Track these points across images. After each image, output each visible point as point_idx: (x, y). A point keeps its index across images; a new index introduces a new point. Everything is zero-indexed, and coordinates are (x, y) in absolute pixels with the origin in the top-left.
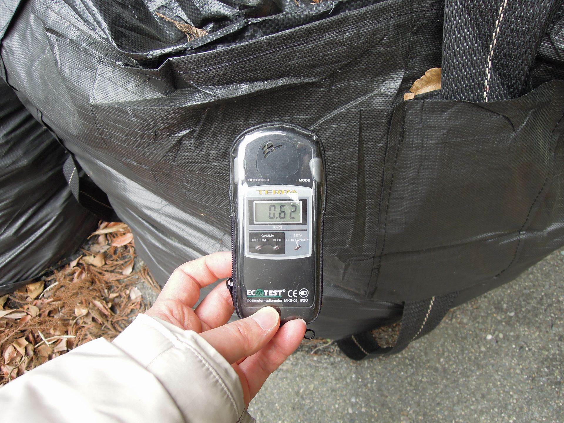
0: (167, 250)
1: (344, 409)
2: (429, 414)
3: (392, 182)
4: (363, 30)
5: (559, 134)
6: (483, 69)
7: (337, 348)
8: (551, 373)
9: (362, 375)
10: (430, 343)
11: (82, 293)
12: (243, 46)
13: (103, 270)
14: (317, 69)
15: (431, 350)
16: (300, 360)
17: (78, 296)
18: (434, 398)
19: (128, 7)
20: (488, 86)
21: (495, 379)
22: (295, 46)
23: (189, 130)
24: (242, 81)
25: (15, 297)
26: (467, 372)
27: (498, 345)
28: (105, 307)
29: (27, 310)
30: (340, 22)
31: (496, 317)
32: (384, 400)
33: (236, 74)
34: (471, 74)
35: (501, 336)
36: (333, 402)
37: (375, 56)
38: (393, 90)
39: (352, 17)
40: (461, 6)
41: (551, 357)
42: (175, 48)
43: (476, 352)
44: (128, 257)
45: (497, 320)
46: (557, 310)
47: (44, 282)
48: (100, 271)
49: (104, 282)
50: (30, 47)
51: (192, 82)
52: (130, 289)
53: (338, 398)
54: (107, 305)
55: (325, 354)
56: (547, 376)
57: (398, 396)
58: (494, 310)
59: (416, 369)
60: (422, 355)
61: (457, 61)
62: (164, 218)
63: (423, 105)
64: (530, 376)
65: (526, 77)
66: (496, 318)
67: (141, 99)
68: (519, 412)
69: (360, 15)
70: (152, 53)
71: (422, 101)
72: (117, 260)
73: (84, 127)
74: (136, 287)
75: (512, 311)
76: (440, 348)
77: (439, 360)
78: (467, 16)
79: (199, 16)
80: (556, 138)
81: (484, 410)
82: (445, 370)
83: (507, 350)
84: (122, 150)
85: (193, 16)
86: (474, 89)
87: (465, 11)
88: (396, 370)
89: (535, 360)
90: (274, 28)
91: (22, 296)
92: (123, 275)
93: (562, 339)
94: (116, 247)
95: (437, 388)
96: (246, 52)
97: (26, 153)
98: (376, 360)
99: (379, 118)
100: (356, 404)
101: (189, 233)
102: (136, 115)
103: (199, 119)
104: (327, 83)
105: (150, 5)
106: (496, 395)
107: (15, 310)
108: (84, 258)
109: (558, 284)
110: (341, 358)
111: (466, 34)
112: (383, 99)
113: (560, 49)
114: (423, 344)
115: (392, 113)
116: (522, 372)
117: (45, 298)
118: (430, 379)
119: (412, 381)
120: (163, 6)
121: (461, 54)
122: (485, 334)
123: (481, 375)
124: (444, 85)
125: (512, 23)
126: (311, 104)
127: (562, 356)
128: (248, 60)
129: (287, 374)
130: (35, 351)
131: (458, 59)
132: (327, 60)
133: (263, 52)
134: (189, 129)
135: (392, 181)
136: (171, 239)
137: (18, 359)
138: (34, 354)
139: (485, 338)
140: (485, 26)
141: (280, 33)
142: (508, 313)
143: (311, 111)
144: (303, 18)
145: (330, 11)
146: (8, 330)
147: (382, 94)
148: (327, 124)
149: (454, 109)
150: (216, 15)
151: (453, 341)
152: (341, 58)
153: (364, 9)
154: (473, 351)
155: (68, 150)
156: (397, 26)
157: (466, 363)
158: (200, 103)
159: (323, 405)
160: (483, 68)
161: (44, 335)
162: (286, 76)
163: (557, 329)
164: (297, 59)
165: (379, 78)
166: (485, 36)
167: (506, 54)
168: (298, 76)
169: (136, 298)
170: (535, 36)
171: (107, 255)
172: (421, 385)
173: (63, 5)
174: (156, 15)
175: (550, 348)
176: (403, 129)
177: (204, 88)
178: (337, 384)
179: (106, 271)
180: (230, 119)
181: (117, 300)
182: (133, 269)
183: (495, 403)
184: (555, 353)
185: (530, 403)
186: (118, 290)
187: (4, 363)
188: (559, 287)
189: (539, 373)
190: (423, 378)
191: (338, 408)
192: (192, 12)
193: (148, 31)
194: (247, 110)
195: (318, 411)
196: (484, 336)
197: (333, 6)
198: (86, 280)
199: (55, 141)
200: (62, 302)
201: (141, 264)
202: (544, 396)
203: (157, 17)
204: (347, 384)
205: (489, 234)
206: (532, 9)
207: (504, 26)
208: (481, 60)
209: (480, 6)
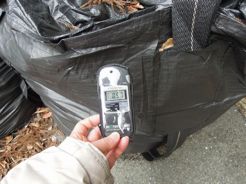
0: (66, 118)
1: (147, 183)
2: (183, 183)
4: (140, 25)
7: (142, 157)
9: (154, 168)
10: (182, 152)
11: (30, 139)
12: (92, 33)
14: (123, 41)
15: (183, 155)
16: (127, 163)
17: (29, 141)
18: (185, 176)
19: (45, 19)
20: (192, 44)
21: (210, 166)
22: (113, 32)
24: (92, 47)
25: (1, 143)
26: (198, 164)
27: (210, 151)
28: (41, 145)
29: (6, 148)
30: (130, 22)
32: (163, 178)
33: (90, 44)
34: (185, 40)
35: (211, 147)
36: (142, 180)
37: (146, 35)
38: (154, 48)
39: (135, 20)
40: (178, 14)
41: (233, 155)
42: (65, 35)
43: (201, 155)
44: (50, 122)
46: (234, 135)
47: (13, 135)
48: (38, 129)
49: (40, 134)
50: (5, 35)
51: (72, 48)
52: (51, 136)
53: (144, 178)
55: (137, 160)
56: (232, 163)
57: (169, 176)
58: (208, 136)
59: (177, 164)
60: (179, 158)
62: (64, 104)
63: (167, 53)
64: (225, 164)
65: (207, 40)
66: (209, 140)
67: (52, 55)
68: (221, 179)
69: (138, 19)
70: (55, 37)
71: (167, 51)
72: (45, 124)
73: (29, 68)
74: (54, 135)
76: (186, 154)
77: (186, 159)
78: (181, 18)
79: (75, 21)
80: (222, 63)
81: (206, 180)
82: (189, 163)
83: (214, 153)
84: (45, 77)
85: (72, 21)
86: (187, 46)
87: (180, 16)
88: (168, 165)
89: (226, 157)
90: (104, 26)
91: (3, 142)
92: (48, 130)
93: (237, 147)
94: (45, 118)
95: (185, 171)
96: (93, 36)
98: (159, 161)
99: (150, 59)
100: (151, 181)
101: (75, 110)
102: (50, 62)
103: (76, 63)
104: (127, 46)
105: (54, 17)
106: (211, 173)
107: (1, 148)
108: (31, 124)
109: (234, 124)
110: (144, 161)
111: (181, 24)
113: (219, 29)
114: (179, 153)
115: (155, 57)
116: (221, 162)
117: (14, 142)
118: (183, 168)
119: (175, 169)
120: (60, 17)
121: (180, 32)
123: (204, 164)
124: (174, 45)
125: (199, 20)
126: (122, 55)
127: (237, 154)
128: (94, 39)
129: (121, 169)
130: (10, 166)
131: (179, 34)
132: (127, 37)
133: (100, 35)
134: (72, 67)
135: (157, 84)
137: (3, 170)
139: (205, 149)
140: (188, 21)
141: (107, 28)
142: (214, 137)
143: (122, 58)
144: (116, 21)
145: (127, 18)
147: (150, 50)
148: (129, 62)
149: (180, 54)
150: (82, 20)
151: (191, 151)
152: (132, 36)
153: (139, 17)
155: (22, 78)
156: (153, 23)
157: (197, 160)
158: (76, 56)
159: (137, 182)
160: (190, 37)
161: (14, 159)
162: (110, 44)
163: (235, 143)
164: (114, 38)
165: (148, 43)
166: (189, 25)
167: (198, 31)
168: (115, 44)
169: (54, 140)
170: (208, 24)
171: (41, 122)
172: (179, 170)
173: (18, 19)
175: (232, 151)
176: (160, 63)
177: (77, 51)
178: (143, 172)
179: (40, 129)
180: (89, 62)
181: (46, 142)
182: (52, 127)
183: (211, 176)
185: (225, 175)
186: (46, 137)
189: (228, 162)
190: (179, 167)
192: (72, 19)
193: (54, 28)
194: (96, 58)
196: (204, 147)
197: (128, 16)
198: (32, 134)
199: (16, 74)
200: (21, 144)
201: (56, 125)
202: (231, 172)
203: (57, 22)
204: (147, 172)
205: (200, 104)
206: (206, 14)
207: (196, 21)
208: (189, 34)
209: (186, 13)
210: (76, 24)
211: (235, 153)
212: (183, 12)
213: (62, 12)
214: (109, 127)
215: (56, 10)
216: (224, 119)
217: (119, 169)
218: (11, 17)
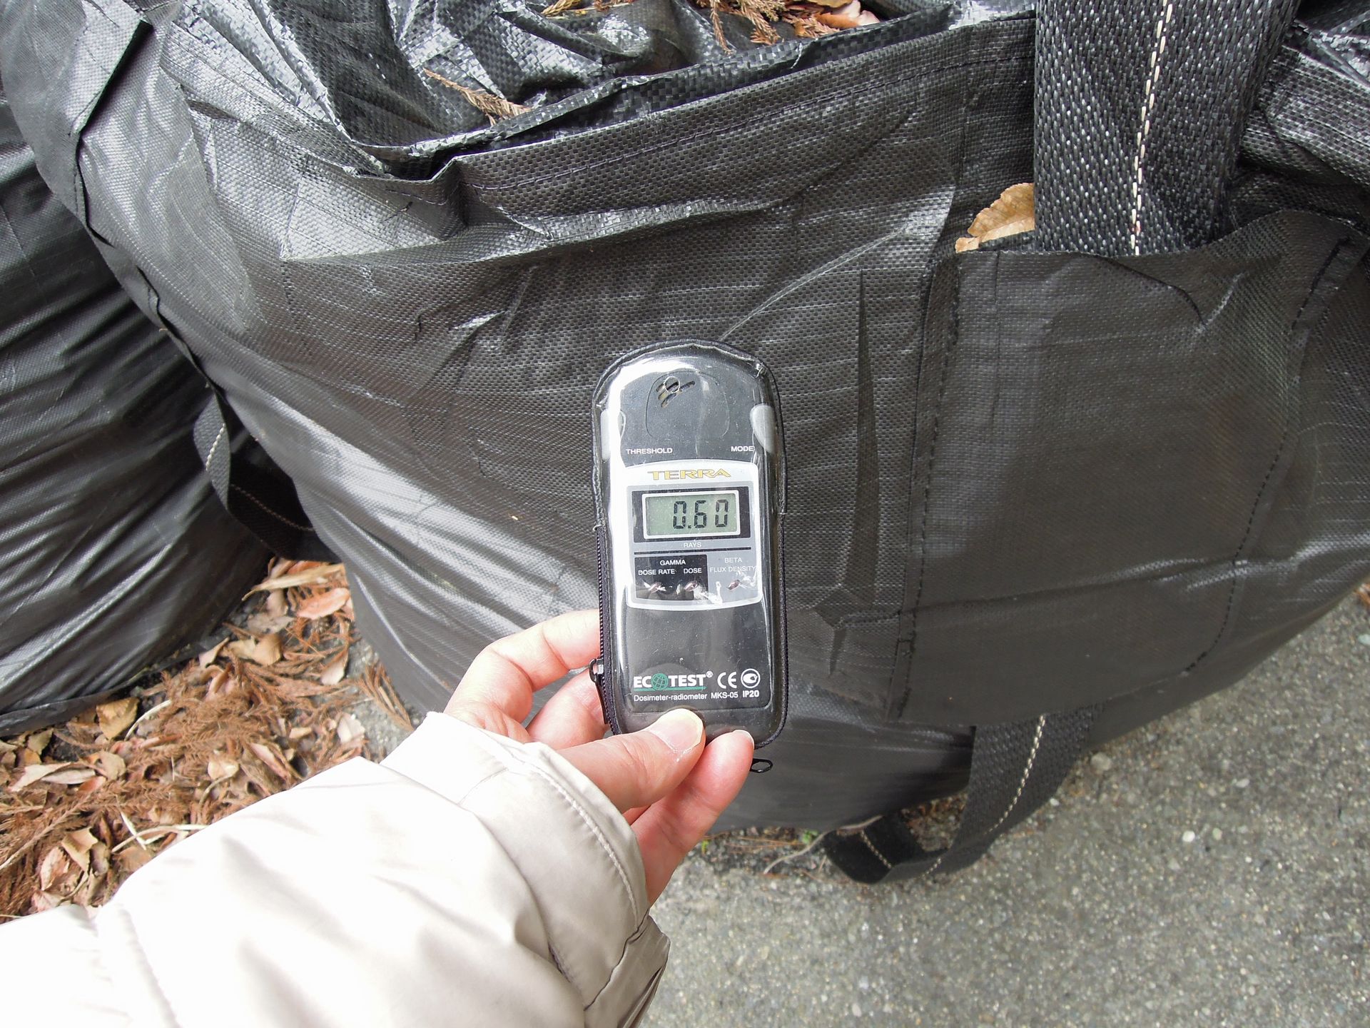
0: (431, 613)
1: (841, 1006)
2: (1046, 1019)
3: (935, 436)
4: (862, 101)
5: (1306, 332)
6: (1125, 186)
7: (826, 861)
8: (1340, 925)
9: (885, 924)
10: (1048, 851)
11: (224, 725)
12: (609, 132)
13: (276, 674)
14: (767, 182)
15: (1051, 866)
16: (738, 888)
17: (218, 732)
18: (1057, 981)
19: (367, 56)
20: (1138, 223)
21: (1205, 938)
22: (719, 133)
23: (492, 315)
24: (606, 207)
25: (70, 735)
26: (1135, 921)
27: (1210, 857)
28: (279, 760)
29: (96, 764)
30: (813, 83)
31: (1206, 789)
32: (937, 987)
33: (595, 192)
34: (1099, 196)
35: (1217, 834)
36: (815, 990)
37: (890, 157)
38: (931, 229)
39: (838, 74)
40: (1070, 51)
41: (1338, 885)
42: (469, 135)
43: (1158, 872)
44: (336, 643)
45: (1208, 796)
46: (1351, 773)
47: (138, 701)
48: (269, 675)
49: (278, 702)
50: (144, 147)
51: (501, 208)
52: (338, 717)
53: (828, 980)
54: (284, 755)
55: (797, 875)
56: (1329, 930)
57: (970, 977)
58: (1200, 774)
59: (1014, 913)
60: (1027, 880)
61: (1068, 168)
62: (425, 534)
63: (997, 263)
64: (1288, 932)
65: (1220, 202)
66: (1204, 792)
67: (392, 248)
68: (1261, 1016)
69: (855, 69)
70: (419, 146)
71: (995, 254)
72: (309, 651)
73: (264, 311)
74: (352, 713)
75: (1243, 777)
76: (1072, 862)
77: (1069, 891)
78: (1084, 71)
79: (517, 77)
80: (1300, 341)
81: (1179, 1012)
82: (1083, 916)
83: (1231, 869)
84: (345, 362)
85: (502, 77)
86: (1107, 229)
87: (1079, 62)
88: (966, 913)
89: (1300, 894)
90: (676, 97)
91: (84, 732)
92: (322, 685)
93: (1365, 844)
94: (309, 620)
95: (1062, 958)
96: (616, 145)
97: (111, 395)
98: (917, 891)
99: (902, 291)
100: (869, 994)
101: (481, 571)
102: (379, 283)
103: (514, 291)
104: (787, 212)
105: (412, 54)
106: (1207, 976)
107: (69, 763)
108: (233, 645)
109: (1352, 713)
110: (835, 884)
111: (1083, 109)
112: (910, 250)
113: (1288, 141)
114: (1030, 853)
115: (930, 280)
116: (1268, 921)
117: (139, 737)
118: (1049, 937)
119: (1003, 940)
120: (439, 56)
121: (1076, 152)
122: (1179, 829)
123: (1169, 926)
124: (1041, 219)
125: (1179, 85)
126: (754, 260)
127: (1364, 884)
128: (619, 162)
129: (705, 920)
130: (112, 860)
131: (1070, 163)
132: (787, 164)
133: (653, 144)
134: (491, 313)
135: (936, 434)
136: (440, 585)
137: (73, 878)
138: (111, 868)
139: (1179, 840)
140: (1123, 93)
141: (687, 106)
142: (1235, 781)
143: (754, 276)
144: (737, 76)
145: (793, 61)
146: (51, 809)
147: (907, 239)
148: (789, 303)
149: (1065, 270)
150: (554, 75)
151: (1102, 846)
152: (816, 160)
153: (862, 58)
154: (1151, 870)
155: (213, 383)
156: (934, 94)
157: (1133, 899)
158: (517, 252)
159: (791, 995)
160: (1125, 182)
161: (135, 824)
162: (701, 198)
163: (1351, 819)
164: (722, 162)
165: (899, 205)
166: (1126, 113)
167: (1171, 151)
168: (725, 198)
169: (353, 739)
170: (1229, 113)
171: (287, 638)
172: (1027, 949)
173: (229, 53)
174: (424, 74)
175: (1336, 863)
176: (956, 315)
177: (527, 222)
178: (824, 945)
179: (282, 675)
180: (579, 291)
181: (307, 745)
182: (347, 670)
183: (1205, 994)
184: (1349, 877)
185: (1288, 995)
186: (309, 719)
187: (40, 887)
188: (1356, 721)
189: (1309, 924)
190: (1030, 933)
191: (827, 1003)
192: (502, 68)
193: (409, 106)
194: (617, 272)
195: (779, 1010)
196: (1176, 833)
197: (799, 51)
198: (235, 696)
199: (184, 361)
200: (179, 746)
201: (365, 658)
202: (1323, 979)
203: (425, 78)
204: (849, 946)
205: (1164, 564)
206: (1218, 54)
207: (1163, 93)
208: (1120, 165)
209: (1110, 50)
210: (523, 93)
211: (1354, 874)
212: (1093, 40)
213: (451, 26)
214: (648, 682)
215: (422, 17)
216: (1298, 682)
217: (692, 918)
218: (191, 44)
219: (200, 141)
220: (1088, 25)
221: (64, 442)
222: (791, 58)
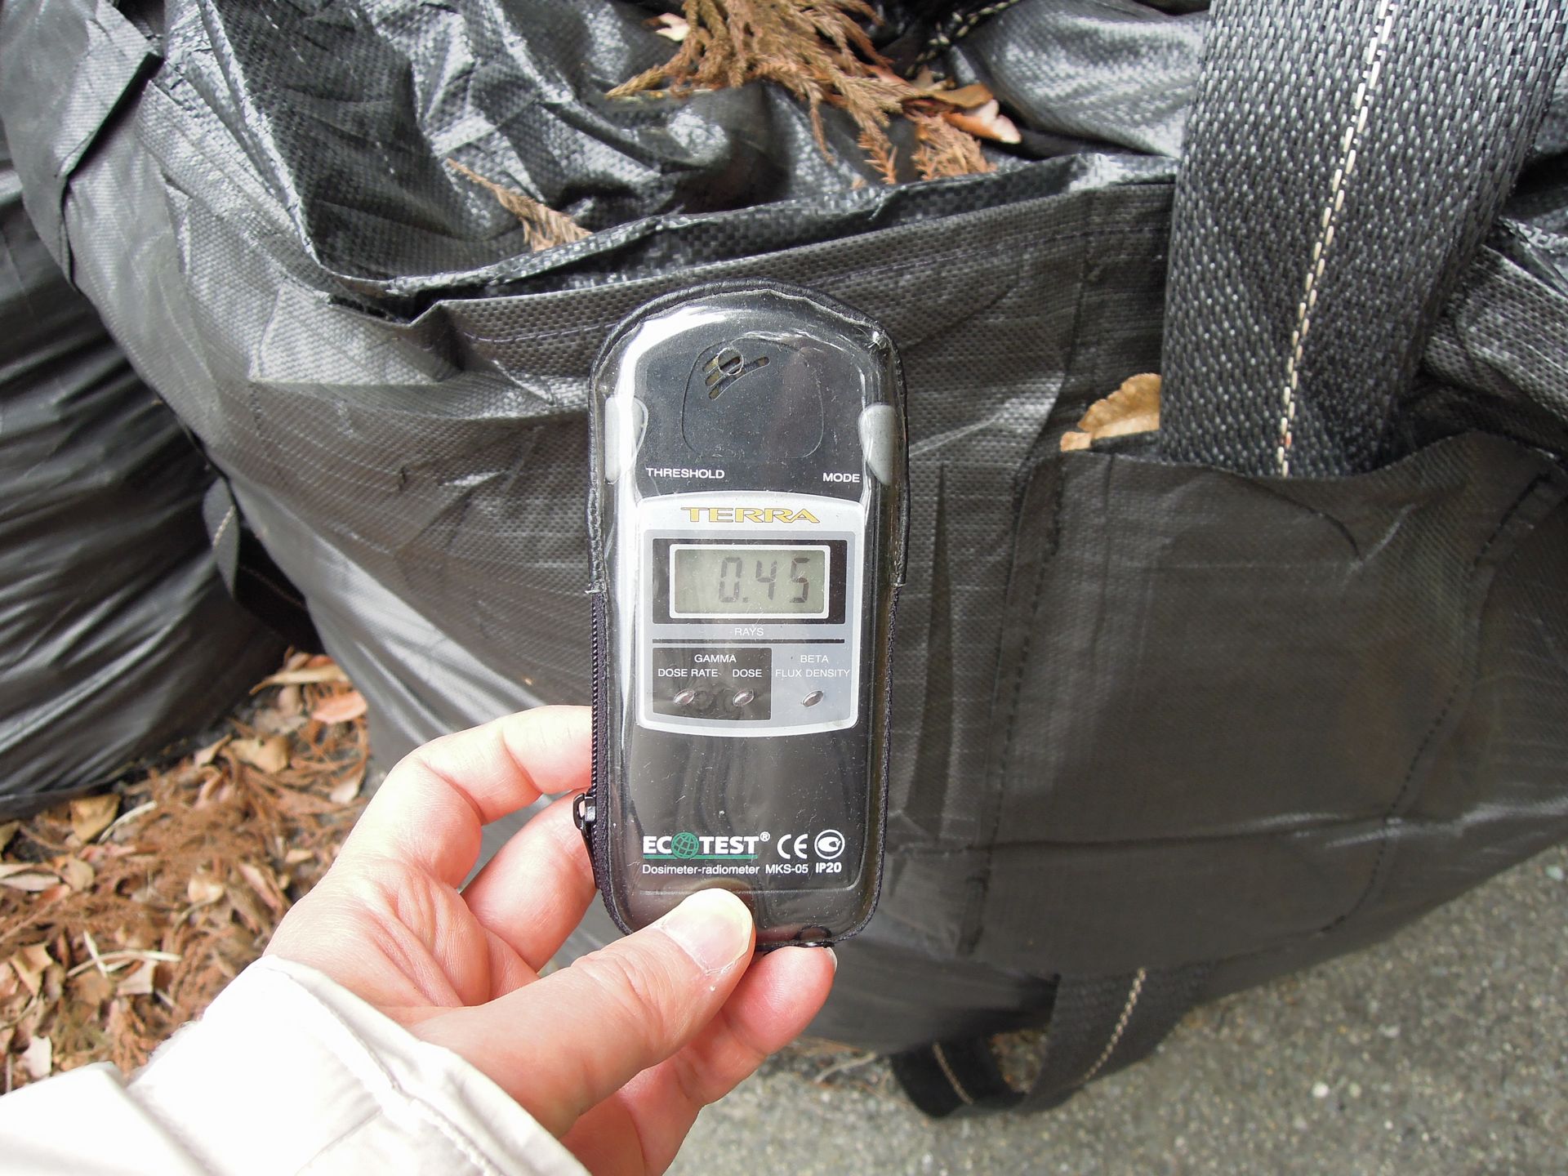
3: (1024, 657)
4: (949, 271)
5: (1492, 570)
6: (1275, 390)
7: (888, 1075)
9: (951, 1158)
10: (1153, 1090)
11: (214, 840)
12: (629, 288)
13: (279, 784)
15: (1154, 1109)
16: (783, 1096)
17: (204, 848)
19: (374, 146)
20: (1289, 435)
23: (492, 475)
25: (37, 831)
27: (1344, 1117)
28: (270, 887)
29: (62, 868)
30: (887, 247)
31: (1347, 1034)
34: (1242, 400)
35: (1355, 1090)
37: (984, 336)
38: (1031, 421)
39: (921, 238)
40: (1216, 229)
41: (1492, 1167)
42: (460, 276)
43: (1279, 1129)
44: (353, 753)
45: (1349, 1043)
46: (1522, 1033)
47: (119, 799)
48: (270, 784)
49: (278, 817)
50: (137, 202)
51: (496, 362)
54: (277, 881)
55: (855, 1088)
58: (1341, 1014)
59: (1105, 1161)
60: (1124, 1123)
61: (1204, 365)
63: (1109, 468)
65: (1391, 421)
66: (1345, 1038)
67: (377, 382)
69: (942, 235)
70: (400, 282)
71: (1108, 457)
72: (321, 760)
73: (233, 431)
75: (1393, 1024)
76: (1179, 1107)
77: (1173, 1140)
78: (1232, 254)
79: (558, 179)
80: (1483, 580)
82: (1185, 1173)
83: (1367, 1134)
84: (323, 500)
85: (542, 176)
86: (1250, 438)
87: (1227, 243)
88: (1047, 1155)
91: (54, 829)
92: (331, 802)
94: (324, 723)
97: (111, 454)
98: (994, 1122)
99: (992, 491)
102: (357, 422)
103: (516, 451)
105: (437, 140)
107: (31, 865)
108: (235, 744)
109: (1530, 961)
110: (897, 1103)
111: (1228, 298)
112: (1004, 444)
113: (1479, 360)
114: (1131, 1090)
115: (1026, 480)
117: (115, 842)
120: (469, 145)
121: (1215, 347)
122: (1309, 1079)
124: (1167, 419)
125: (1347, 285)
127: (1524, 1169)
129: (741, 1131)
130: (67, 987)
131: (1207, 360)
134: (490, 470)
135: (1025, 654)
137: (19, 1003)
138: (64, 995)
139: (1309, 1094)
140: (1278, 284)
142: (1382, 1028)
145: (872, 212)
147: (1001, 431)
149: (1194, 485)
150: (600, 181)
151: (1217, 1091)
153: (953, 221)
154: (1272, 1125)
155: (214, 465)
156: (1043, 268)
157: (1248, 1159)
158: (513, 414)
160: (1275, 386)
161: (98, 945)
163: (1516, 1090)
165: (994, 390)
166: (1281, 307)
167: (1334, 358)
170: (1406, 324)
171: (298, 741)
173: (213, 126)
174: (449, 165)
175: (1492, 1141)
176: (1057, 522)
177: (527, 381)
179: (286, 786)
181: (305, 871)
182: (361, 788)
184: (1506, 1159)
186: (311, 841)
188: (1533, 970)
192: (542, 166)
193: (418, 209)
196: (1306, 1084)
197: (881, 201)
198: (229, 806)
199: (182, 436)
200: (158, 858)
203: (451, 170)
205: (1298, 818)
206: (1397, 256)
207: (1327, 291)
208: (1270, 366)
209: (1264, 233)
210: (563, 200)
211: (1513, 1156)
212: (1245, 220)
213: (486, 109)
215: (453, 97)
216: (1470, 917)
217: (726, 1126)
218: (169, 110)
219: (176, 224)
220: (1239, 202)
221: (52, 503)
222: (872, 207)
